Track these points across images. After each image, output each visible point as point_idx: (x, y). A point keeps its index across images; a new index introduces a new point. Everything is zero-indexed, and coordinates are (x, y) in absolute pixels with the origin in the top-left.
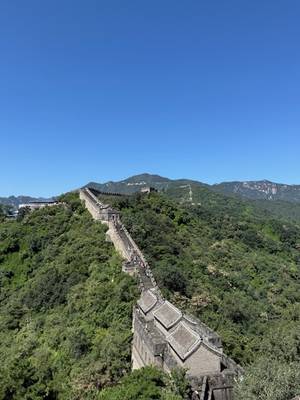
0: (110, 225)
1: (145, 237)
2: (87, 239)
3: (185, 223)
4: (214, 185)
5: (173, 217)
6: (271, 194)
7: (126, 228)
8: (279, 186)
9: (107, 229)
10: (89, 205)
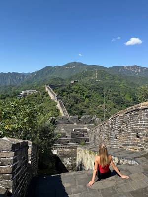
0: (58, 103)
1: (71, 108)
2: (50, 108)
3: (88, 97)
4: (110, 68)
5: (83, 94)
6: (138, 72)
7: (64, 104)
8: (142, 68)
9: (57, 104)
10: (50, 93)
